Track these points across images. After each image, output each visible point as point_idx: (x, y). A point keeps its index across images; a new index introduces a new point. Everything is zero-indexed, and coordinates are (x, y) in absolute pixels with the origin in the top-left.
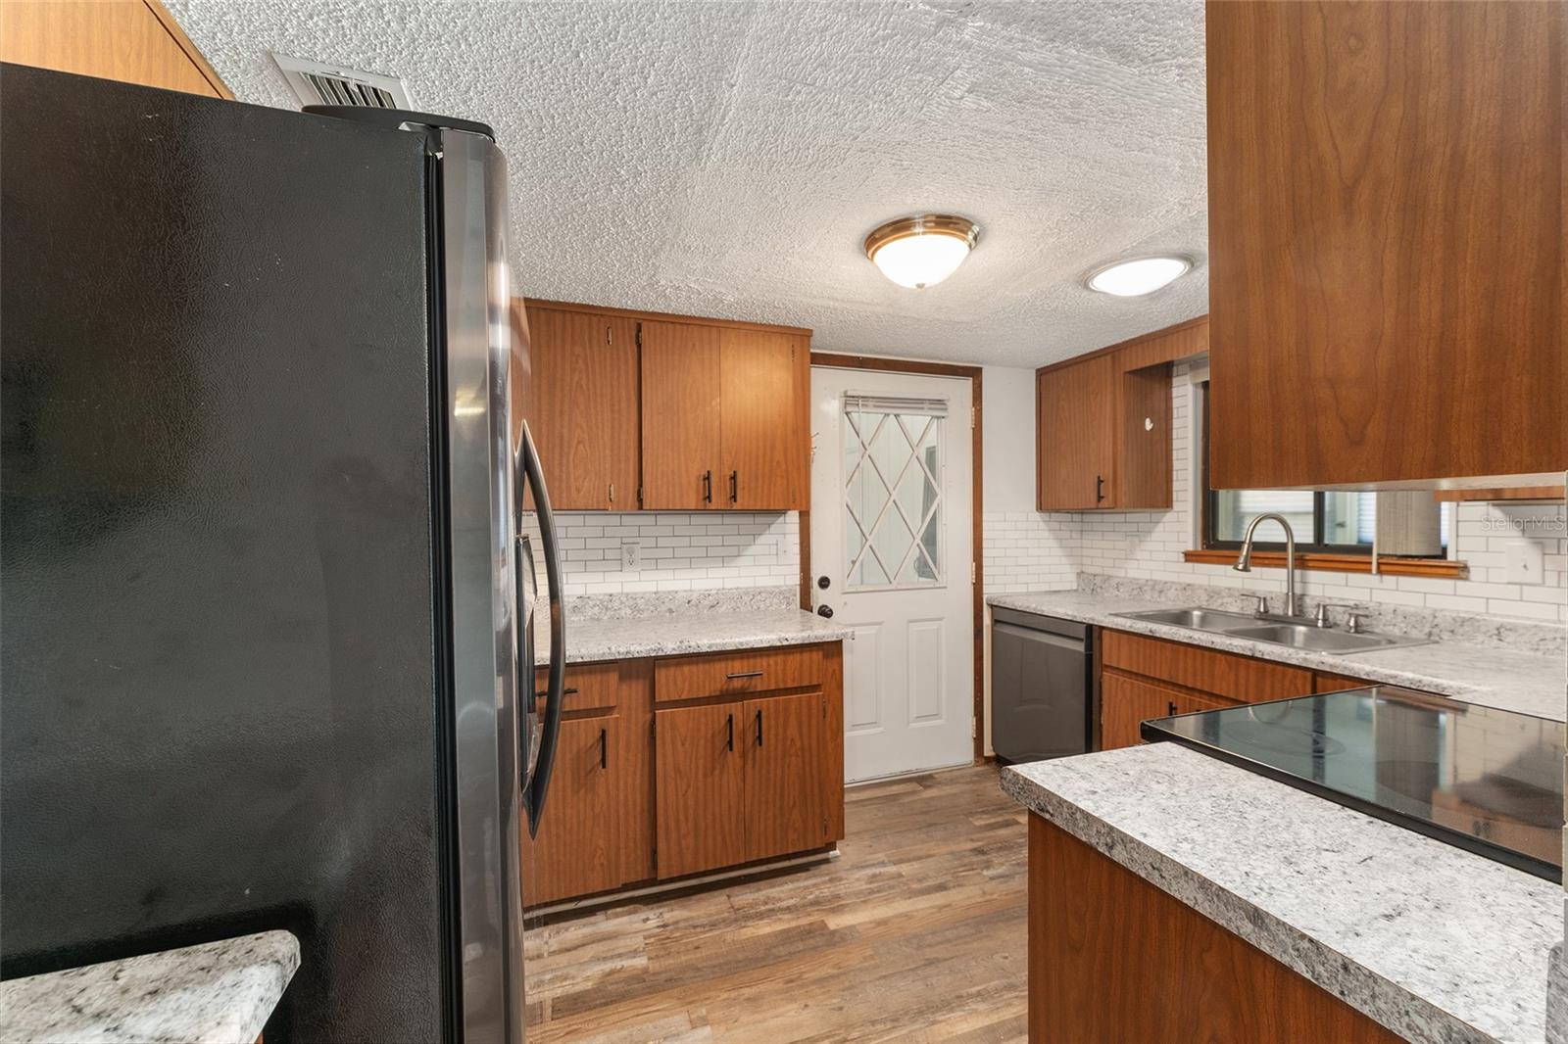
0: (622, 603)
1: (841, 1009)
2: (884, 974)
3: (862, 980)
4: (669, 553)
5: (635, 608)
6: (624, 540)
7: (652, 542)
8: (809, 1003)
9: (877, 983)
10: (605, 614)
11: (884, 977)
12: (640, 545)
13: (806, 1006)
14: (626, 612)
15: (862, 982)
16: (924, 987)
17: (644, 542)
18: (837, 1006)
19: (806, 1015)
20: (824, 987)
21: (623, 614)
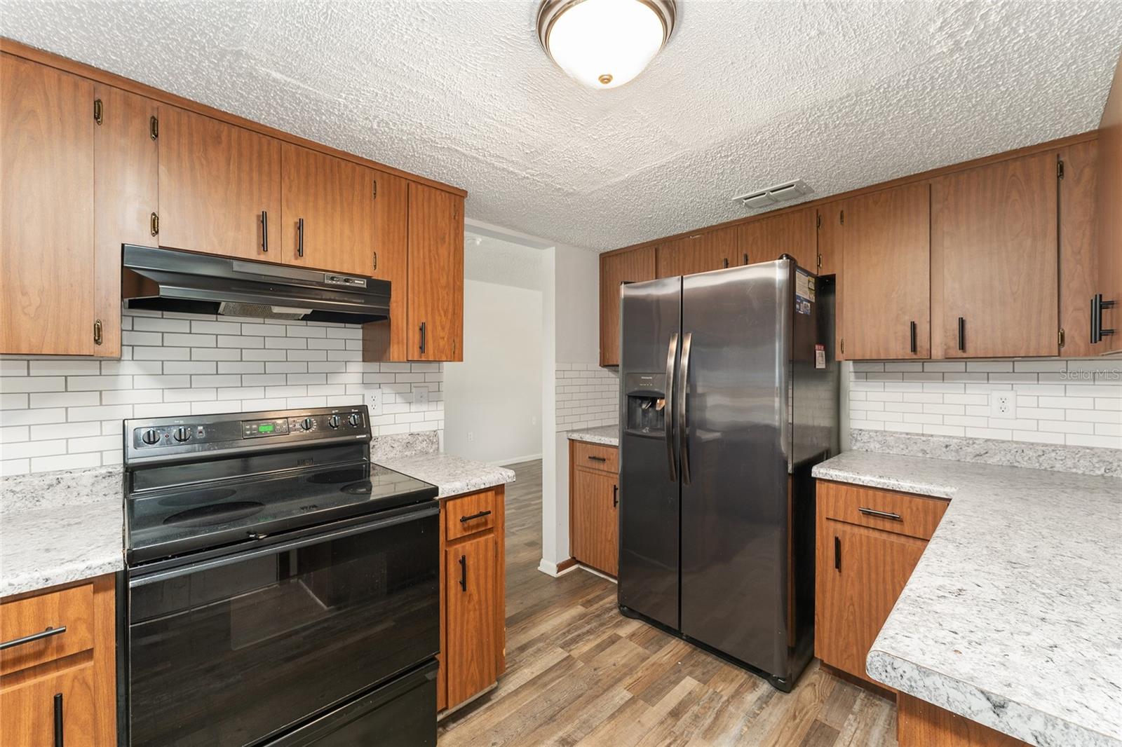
1: (595, 670)
2: (581, 698)
3: (592, 691)
8: (613, 667)
9: (582, 692)
11: (580, 697)
13: (614, 665)
15: (592, 688)
16: (551, 698)
18: (598, 671)
19: (612, 661)
20: (613, 678)
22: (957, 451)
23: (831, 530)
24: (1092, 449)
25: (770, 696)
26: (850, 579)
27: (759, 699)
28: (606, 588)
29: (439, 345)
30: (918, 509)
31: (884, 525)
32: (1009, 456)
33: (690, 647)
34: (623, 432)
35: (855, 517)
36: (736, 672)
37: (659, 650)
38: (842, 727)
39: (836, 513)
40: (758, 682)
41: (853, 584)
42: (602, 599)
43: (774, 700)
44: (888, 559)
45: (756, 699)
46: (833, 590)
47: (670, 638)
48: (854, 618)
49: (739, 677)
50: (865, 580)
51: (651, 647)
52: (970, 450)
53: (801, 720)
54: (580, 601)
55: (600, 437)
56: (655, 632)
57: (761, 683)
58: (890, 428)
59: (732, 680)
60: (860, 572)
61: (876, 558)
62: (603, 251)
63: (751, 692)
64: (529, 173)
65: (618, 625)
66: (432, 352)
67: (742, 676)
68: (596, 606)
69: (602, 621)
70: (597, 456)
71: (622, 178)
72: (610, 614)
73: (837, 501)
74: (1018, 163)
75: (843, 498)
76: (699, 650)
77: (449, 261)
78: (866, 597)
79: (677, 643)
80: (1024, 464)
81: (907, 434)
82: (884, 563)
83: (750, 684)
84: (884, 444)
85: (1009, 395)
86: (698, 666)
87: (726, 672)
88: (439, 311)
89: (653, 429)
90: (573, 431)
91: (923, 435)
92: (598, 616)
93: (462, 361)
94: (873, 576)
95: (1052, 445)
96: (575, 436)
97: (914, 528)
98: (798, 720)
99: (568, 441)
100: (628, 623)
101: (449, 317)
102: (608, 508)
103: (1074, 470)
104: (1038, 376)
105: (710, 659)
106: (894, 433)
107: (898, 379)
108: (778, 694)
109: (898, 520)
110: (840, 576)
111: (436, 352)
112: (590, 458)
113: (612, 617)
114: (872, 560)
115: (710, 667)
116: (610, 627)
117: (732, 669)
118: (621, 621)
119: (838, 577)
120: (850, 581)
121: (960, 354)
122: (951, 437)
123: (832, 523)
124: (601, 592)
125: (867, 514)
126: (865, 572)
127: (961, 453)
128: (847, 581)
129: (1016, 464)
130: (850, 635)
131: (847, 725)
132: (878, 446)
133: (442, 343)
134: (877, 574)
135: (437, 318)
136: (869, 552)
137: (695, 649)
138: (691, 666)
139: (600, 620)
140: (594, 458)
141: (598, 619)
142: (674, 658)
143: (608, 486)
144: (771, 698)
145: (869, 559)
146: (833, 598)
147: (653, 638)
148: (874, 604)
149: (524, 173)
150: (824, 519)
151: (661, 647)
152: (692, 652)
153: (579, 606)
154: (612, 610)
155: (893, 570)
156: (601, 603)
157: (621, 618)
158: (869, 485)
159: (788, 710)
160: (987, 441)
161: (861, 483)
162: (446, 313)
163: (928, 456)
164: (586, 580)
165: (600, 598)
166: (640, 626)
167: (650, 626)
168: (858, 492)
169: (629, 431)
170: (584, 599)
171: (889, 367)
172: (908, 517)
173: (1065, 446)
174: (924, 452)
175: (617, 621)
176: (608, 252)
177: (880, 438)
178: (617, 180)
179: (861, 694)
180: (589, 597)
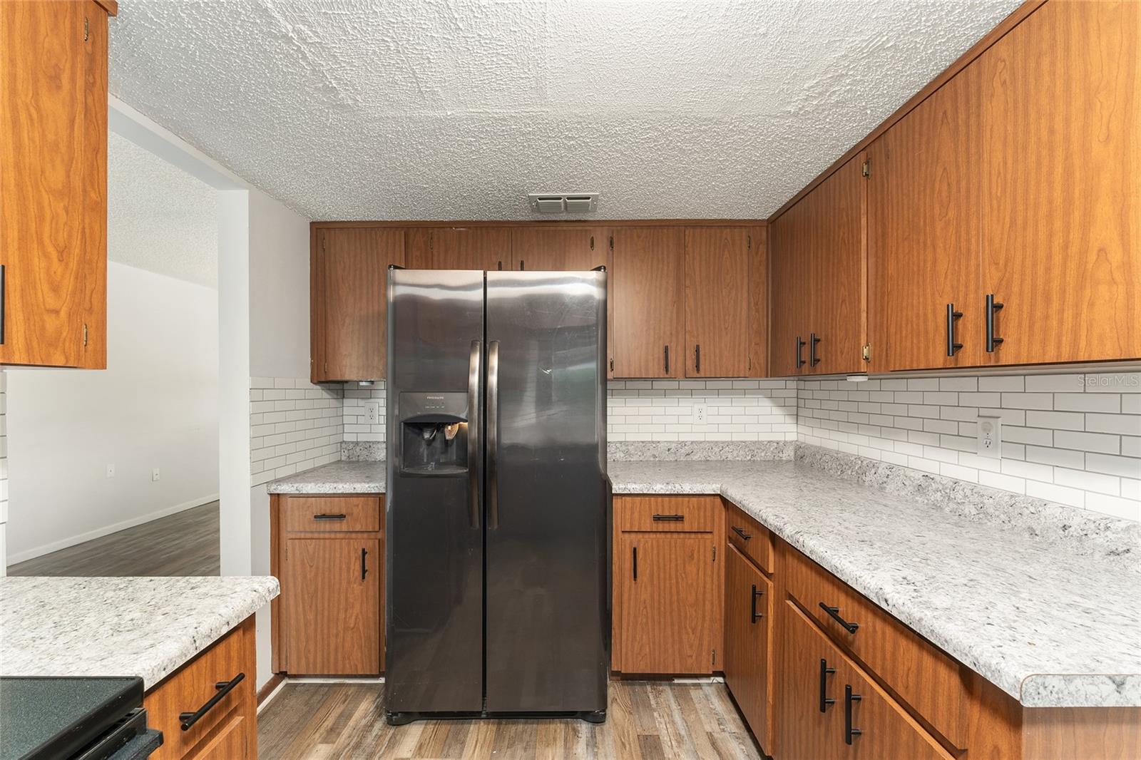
0: (966, 496)
4: (1045, 438)
5: (981, 508)
6: (983, 412)
7: (1018, 418)
10: (947, 505)
12: (1000, 421)
14: (969, 509)
17: (1006, 417)
21: (966, 511)
22: (675, 453)
23: (628, 542)
24: (744, 442)
25: (593, 736)
26: (643, 585)
27: (587, 745)
28: (347, 696)
29: (43, 328)
30: (694, 507)
31: (670, 526)
32: (705, 453)
33: (493, 723)
34: (395, 473)
35: (648, 524)
36: (552, 726)
37: (462, 749)
38: (657, 730)
39: (632, 525)
40: (575, 725)
41: (645, 587)
42: (350, 716)
43: (599, 738)
44: (673, 556)
45: (585, 747)
46: (629, 600)
47: (466, 726)
48: (647, 621)
49: (558, 731)
50: (656, 582)
51: (451, 751)
52: (683, 451)
53: (630, 744)
54: (317, 735)
55: (335, 485)
56: (445, 728)
57: (579, 725)
58: (630, 438)
59: (555, 739)
60: (652, 575)
61: (664, 559)
62: (319, 219)
63: (578, 742)
64: (299, 32)
65: (393, 744)
66: (22, 341)
67: (558, 727)
68: (346, 732)
69: (368, 750)
70: (328, 512)
71: (439, 114)
72: (374, 734)
73: (632, 513)
74: (728, 230)
75: (638, 509)
76: (504, 721)
77: (71, 135)
78: (656, 597)
79: (477, 726)
80: (713, 458)
81: (643, 442)
82: (670, 561)
83: (571, 733)
84: (627, 452)
85: (703, 406)
86: (514, 743)
87: (543, 734)
88: (41, 242)
89: (440, 465)
90: (278, 481)
91: (653, 442)
92: (358, 746)
93: (104, 367)
94: (662, 575)
95: (726, 442)
96: (284, 488)
97: (691, 523)
98: (628, 746)
99: (269, 497)
100: (404, 734)
101: (73, 264)
102: (349, 582)
103: (737, 459)
104: (718, 392)
105: (520, 727)
106: (634, 442)
107: (634, 395)
108: (598, 728)
109: (678, 519)
110: (635, 583)
111: (35, 344)
112: (316, 517)
113: (379, 737)
114: (661, 561)
115: (526, 737)
116: (383, 754)
117: (546, 726)
118: (394, 736)
119: (633, 585)
120: (643, 587)
121: (696, 375)
122: (670, 442)
123: (627, 535)
124: (342, 707)
125: (658, 519)
126: (656, 574)
127: (678, 454)
128: (641, 586)
129: (709, 458)
130: (644, 637)
131: (659, 725)
132: (622, 455)
133: (51, 323)
134: (665, 572)
135: (38, 263)
136: (658, 554)
137: (499, 724)
138: (508, 748)
139: (364, 751)
140: (323, 516)
141: (359, 751)
142: (485, 749)
143: (349, 552)
144: (595, 737)
145: (658, 561)
146: (629, 608)
147: (447, 737)
148: (662, 601)
149: (290, 28)
150: (620, 533)
151: (463, 743)
152: (498, 729)
153: (320, 746)
154: (372, 725)
155: (676, 565)
156: (352, 723)
157: (392, 732)
158: (660, 493)
159: (615, 741)
160: (692, 442)
161: (654, 493)
162: (63, 253)
163: (657, 459)
164: (309, 699)
165: (345, 717)
166: (421, 729)
167: (435, 721)
168: (650, 501)
169: (406, 470)
170: (322, 730)
171: (630, 385)
172: (687, 515)
173: (732, 442)
174: (654, 456)
175: (387, 739)
176: (326, 223)
177: (624, 448)
178: (431, 114)
179: (647, 687)
180: (329, 723)
